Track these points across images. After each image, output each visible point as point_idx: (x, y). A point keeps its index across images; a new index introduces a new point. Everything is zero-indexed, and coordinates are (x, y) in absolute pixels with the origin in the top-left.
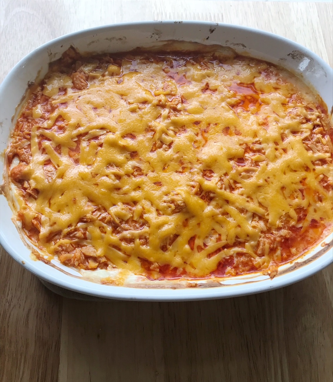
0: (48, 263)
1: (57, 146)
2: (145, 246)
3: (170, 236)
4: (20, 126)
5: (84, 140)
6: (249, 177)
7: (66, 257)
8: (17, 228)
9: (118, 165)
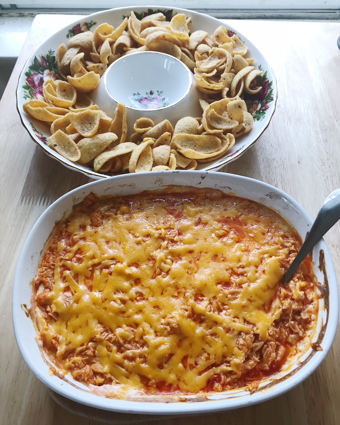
0: (62, 378)
1: (75, 275)
2: (144, 364)
3: (165, 355)
4: (47, 258)
5: (97, 269)
6: (235, 298)
7: (78, 373)
8: (39, 346)
9: (124, 291)
